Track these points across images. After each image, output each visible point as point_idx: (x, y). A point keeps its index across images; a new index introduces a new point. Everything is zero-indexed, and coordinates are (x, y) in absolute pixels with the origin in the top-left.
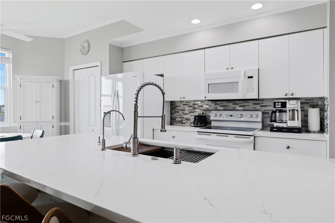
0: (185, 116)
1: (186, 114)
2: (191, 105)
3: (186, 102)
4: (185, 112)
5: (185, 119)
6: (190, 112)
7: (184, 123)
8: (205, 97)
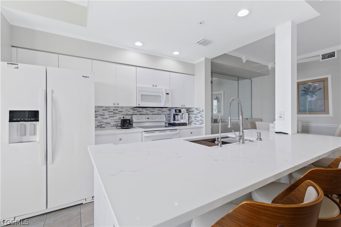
0: (105, 121)
1: (107, 119)
2: (111, 110)
3: (105, 108)
4: (104, 117)
5: (105, 123)
6: (110, 117)
7: (104, 127)
8: (139, 105)
